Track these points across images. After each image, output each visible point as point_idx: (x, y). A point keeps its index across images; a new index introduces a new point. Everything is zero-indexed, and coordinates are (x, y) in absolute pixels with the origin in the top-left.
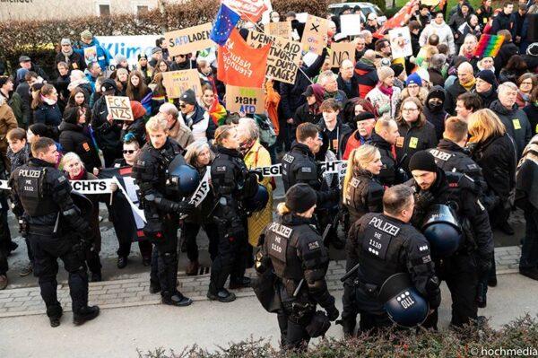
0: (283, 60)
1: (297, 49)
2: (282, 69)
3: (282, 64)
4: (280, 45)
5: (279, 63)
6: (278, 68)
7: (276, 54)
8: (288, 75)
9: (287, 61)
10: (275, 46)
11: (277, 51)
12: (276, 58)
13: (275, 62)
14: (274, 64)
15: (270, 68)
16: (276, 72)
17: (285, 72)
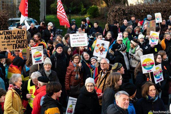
0: (19, 40)
1: (23, 33)
2: (20, 44)
3: (19, 42)
4: (15, 33)
5: (18, 42)
6: (18, 44)
7: (15, 38)
8: (24, 46)
9: (21, 39)
10: (13, 35)
11: (15, 36)
12: (15, 40)
13: (16, 42)
14: (15, 43)
15: (14, 46)
16: (18, 46)
17: (22, 45)
